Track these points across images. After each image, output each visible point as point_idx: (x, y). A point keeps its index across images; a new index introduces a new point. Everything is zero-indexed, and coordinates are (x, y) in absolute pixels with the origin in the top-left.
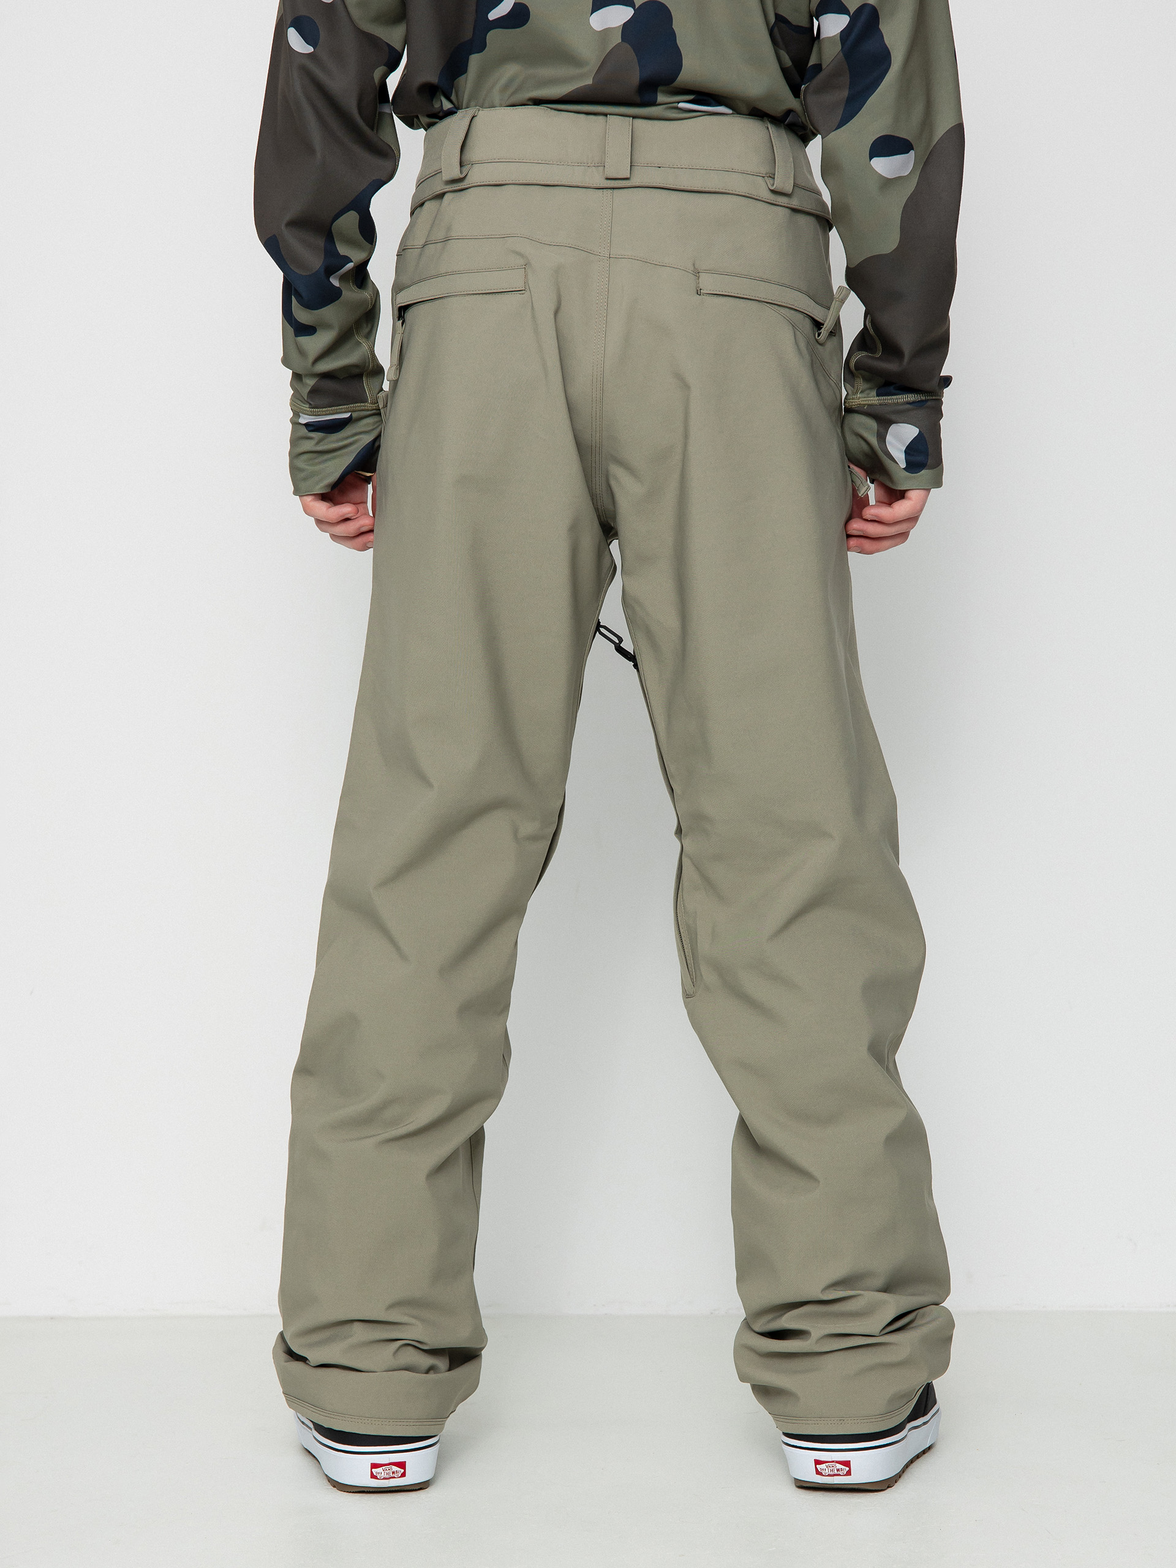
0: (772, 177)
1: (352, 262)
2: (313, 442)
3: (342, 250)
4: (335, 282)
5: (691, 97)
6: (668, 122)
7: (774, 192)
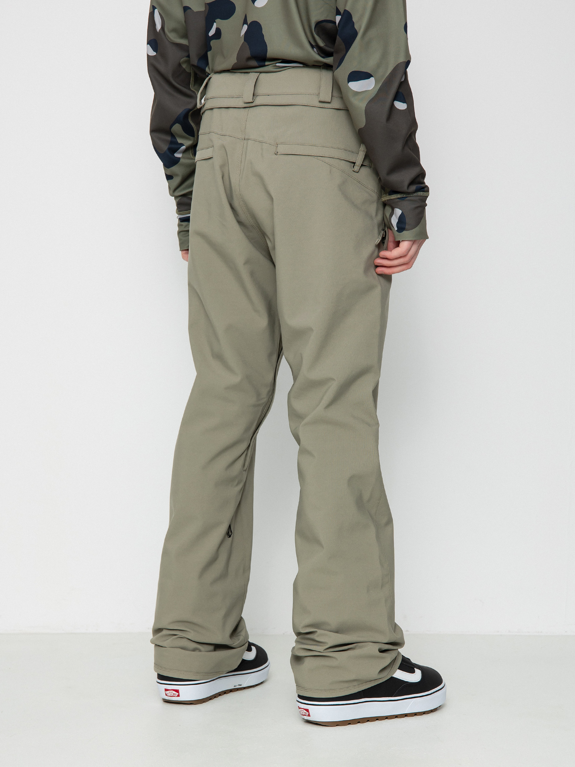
0: (318, 95)
1: (184, 145)
2: (183, 227)
3: (180, 141)
4: (177, 155)
5: (280, 61)
6: (274, 73)
7: (320, 102)
